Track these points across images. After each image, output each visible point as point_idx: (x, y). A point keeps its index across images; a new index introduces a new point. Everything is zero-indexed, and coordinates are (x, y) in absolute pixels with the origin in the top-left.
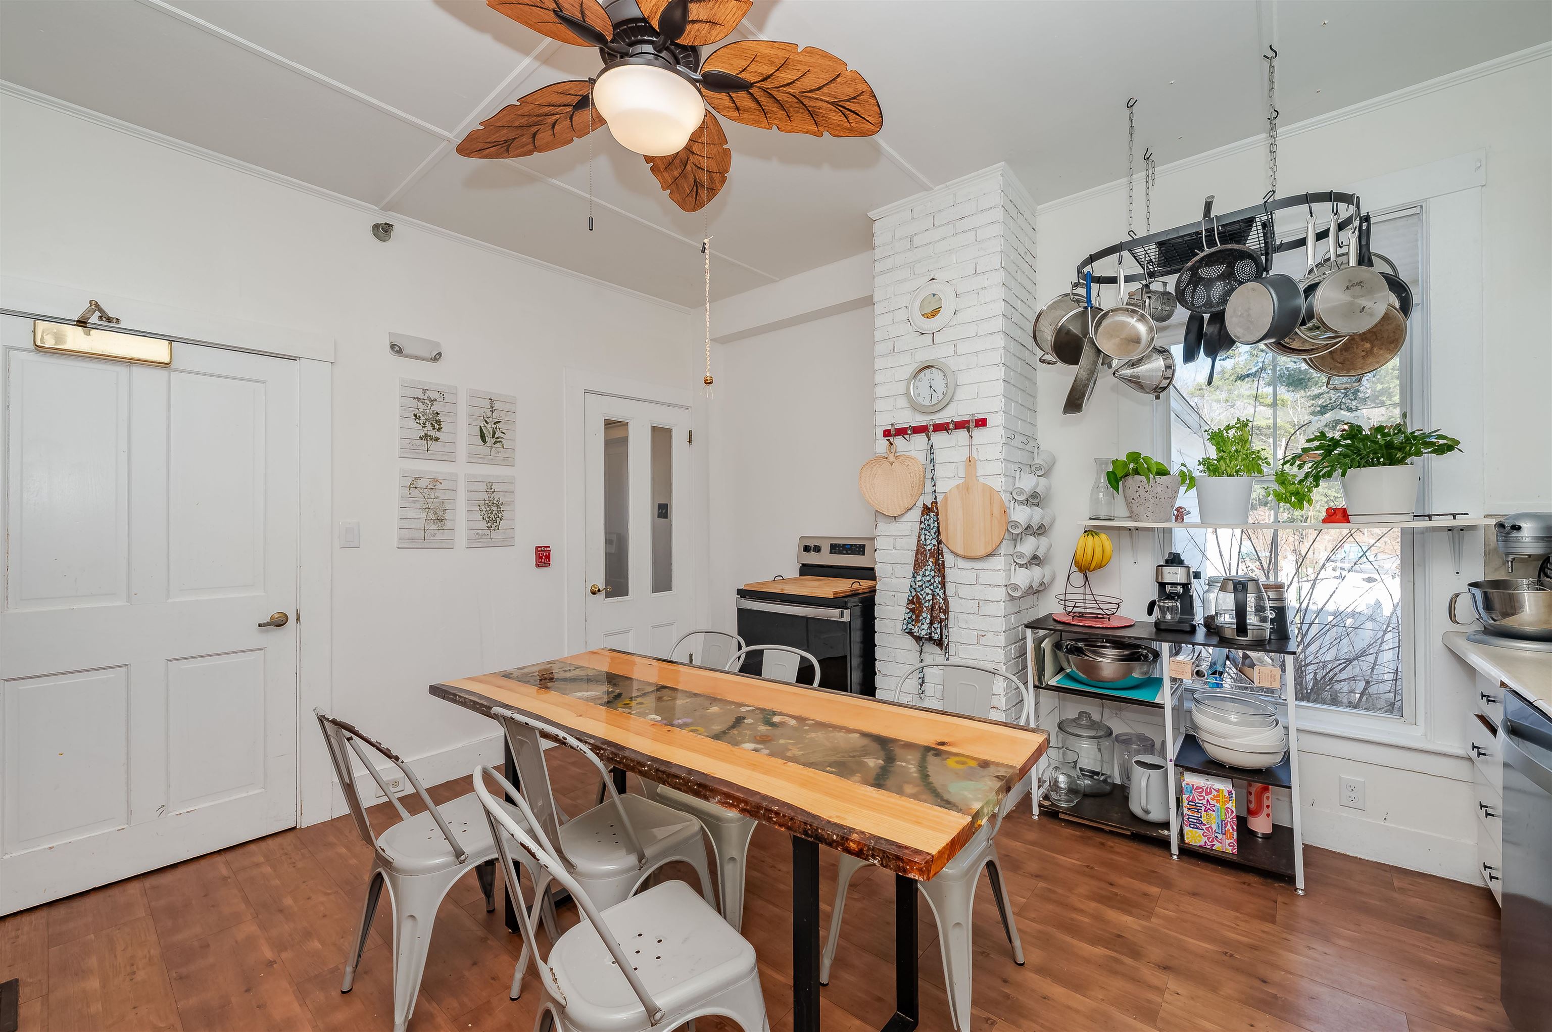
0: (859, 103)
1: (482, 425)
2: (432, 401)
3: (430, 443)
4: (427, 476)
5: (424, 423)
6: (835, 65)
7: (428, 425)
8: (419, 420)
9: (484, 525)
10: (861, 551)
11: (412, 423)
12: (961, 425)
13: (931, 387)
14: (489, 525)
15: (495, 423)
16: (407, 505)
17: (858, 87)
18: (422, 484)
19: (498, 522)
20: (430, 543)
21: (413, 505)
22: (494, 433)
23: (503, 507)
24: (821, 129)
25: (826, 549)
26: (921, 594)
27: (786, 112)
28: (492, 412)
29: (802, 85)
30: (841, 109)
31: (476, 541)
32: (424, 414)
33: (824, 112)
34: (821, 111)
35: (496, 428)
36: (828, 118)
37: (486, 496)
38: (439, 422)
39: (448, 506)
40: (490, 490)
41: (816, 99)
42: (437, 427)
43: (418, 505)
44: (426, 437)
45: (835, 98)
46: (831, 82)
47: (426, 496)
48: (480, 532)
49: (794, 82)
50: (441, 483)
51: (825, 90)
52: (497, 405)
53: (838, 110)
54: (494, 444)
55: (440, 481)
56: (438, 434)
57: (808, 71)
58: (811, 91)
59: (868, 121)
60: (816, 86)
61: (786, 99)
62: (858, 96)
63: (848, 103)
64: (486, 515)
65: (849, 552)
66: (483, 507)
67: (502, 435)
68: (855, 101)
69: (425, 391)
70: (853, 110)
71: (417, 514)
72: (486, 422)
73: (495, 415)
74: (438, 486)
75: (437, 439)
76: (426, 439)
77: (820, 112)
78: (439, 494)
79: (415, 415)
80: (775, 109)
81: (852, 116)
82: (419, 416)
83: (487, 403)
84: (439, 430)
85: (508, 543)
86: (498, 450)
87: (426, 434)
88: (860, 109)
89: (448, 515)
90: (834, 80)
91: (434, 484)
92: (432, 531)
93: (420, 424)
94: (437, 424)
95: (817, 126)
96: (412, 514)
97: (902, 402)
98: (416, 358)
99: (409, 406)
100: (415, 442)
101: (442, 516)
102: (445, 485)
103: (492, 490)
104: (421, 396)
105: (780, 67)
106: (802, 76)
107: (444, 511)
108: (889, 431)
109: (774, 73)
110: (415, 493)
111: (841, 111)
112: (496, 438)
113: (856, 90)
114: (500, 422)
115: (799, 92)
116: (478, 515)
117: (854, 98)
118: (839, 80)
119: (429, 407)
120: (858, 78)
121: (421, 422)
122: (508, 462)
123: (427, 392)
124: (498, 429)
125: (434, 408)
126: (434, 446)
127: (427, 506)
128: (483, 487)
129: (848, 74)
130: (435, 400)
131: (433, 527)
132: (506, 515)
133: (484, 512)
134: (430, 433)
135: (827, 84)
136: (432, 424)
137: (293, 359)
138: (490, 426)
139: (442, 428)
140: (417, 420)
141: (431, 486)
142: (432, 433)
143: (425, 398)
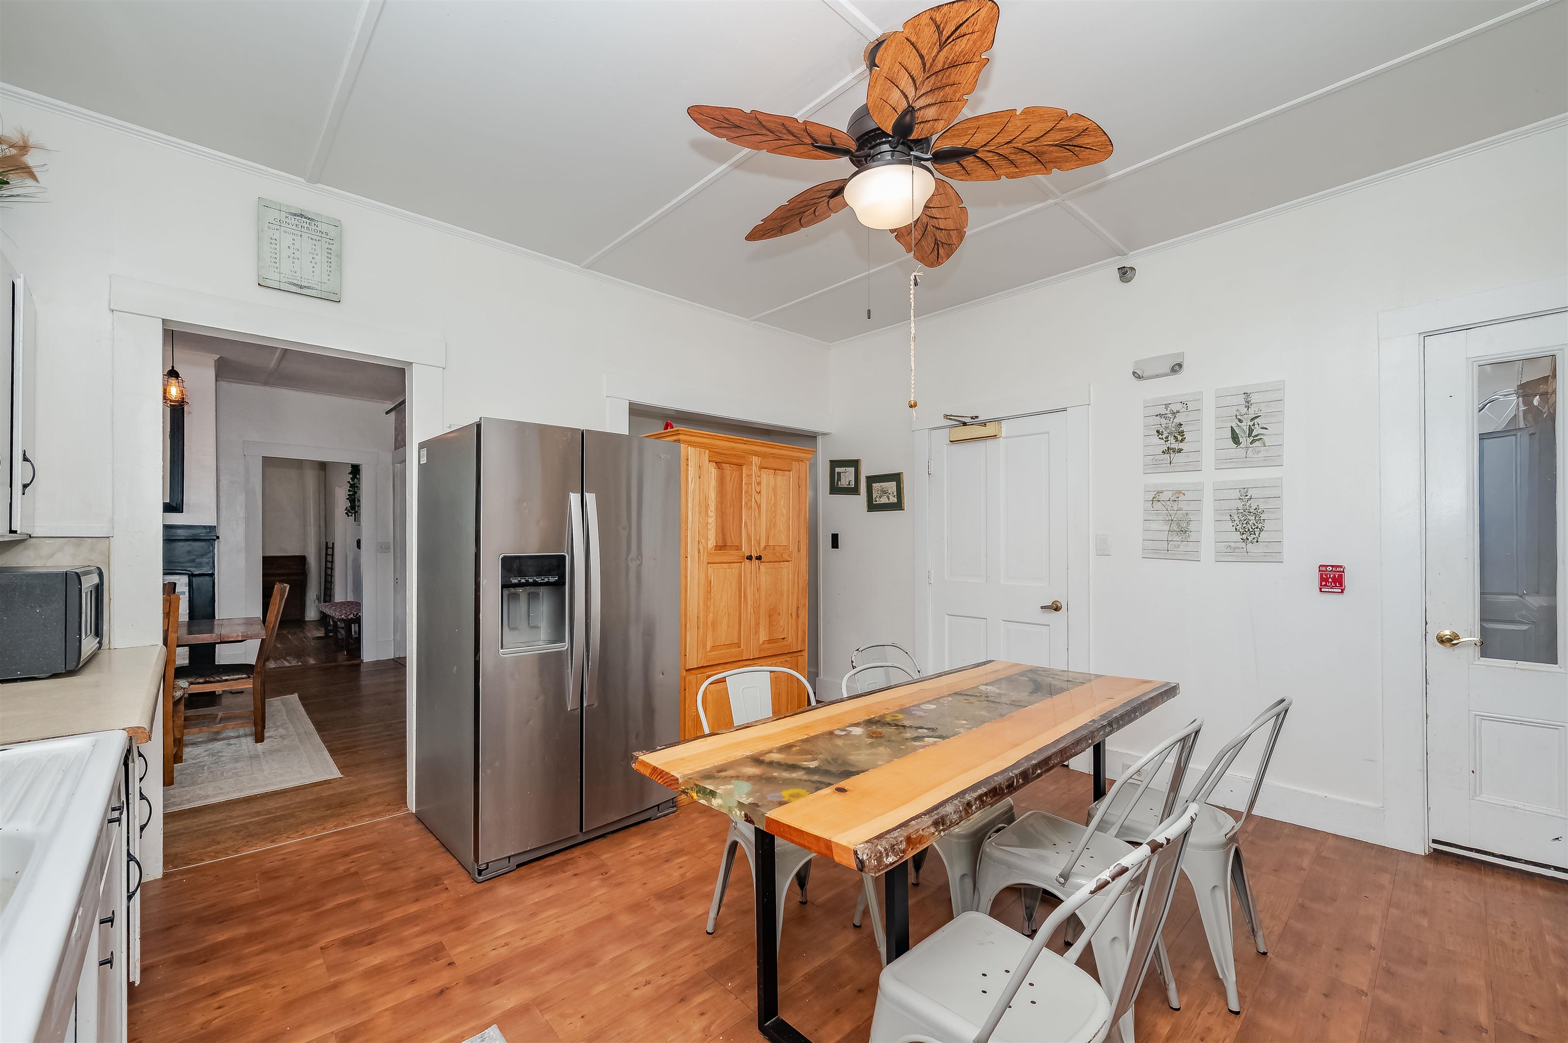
0: (946, 23)
1: (1234, 425)
2: (1174, 413)
3: (1172, 456)
4: (1169, 489)
5: (1167, 438)
6: (896, 41)
7: (1171, 439)
8: (1162, 435)
9: (1237, 536)
11: (1156, 440)
14: (1244, 536)
15: (1252, 419)
16: (1151, 518)
17: (924, 23)
18: (1164, 497)
19: (1257, 533)
20: (1173, 554)
21: (1156, 518)
22: (1251, 431)
23: (1263, 516)
24: (976, 59)
27: (946, 86)
28: (1248, 408)
29: (915, 70)
30: (951, 39)
31: (1226, 554)
32: (1167, 428)
33: (953, 55)
34: (951, 58)
35: (1254, 425)
36: (961, 52)
37: (1240, 505)
38: (1182, 433)
39: (1191, 517)
40: (1245, 496)
41: (934, 61)
42: (1180, 438)
43: (1161, 518)
44: (1168, 450)
45: (935, 44)
46: (915, 47)
47: (1169, 508)
48: (1233, 545)
49: (911, 76)
50: (1184, 494)
51: (924, 52)
52: (1254, 399)
53: (953, 43)
54: (1251, 443)
55: (1183, 492)
56: (1181, 446)
57: (901, 64)
58: (924, 64)
59: (973, 15)
60: (918, 59)
61: (931, 84)
62: (936, 23)
63: (944, 33)
64: (1240, 526)
66: (1236, 518)
67: (1263, 431)
68: (942, 26)
69: (1167, 406)
70: (954, 28)
71: (1160, 527)
72: (1240, 421)
73: (1251, 411)
74: (1182, 497)
75: (1180, 451)
76: (1169, 453)
77: (953, 58)
78: (1182, 505)
79: (1158, 432)
80: (942, 94)
81: (963, 29)
82: (1162, 432)
83: (1241, 400)
84: (1182, 441)
85: (1274, 557)
86: (1257, 449)
87: (1168, 448)
88: (955, 22)
89: (1192, 527)
90: (912, 44)
91: (1177, 495)
92: (1176, 543)
93: (1163, 439)
94: (1180, 435)
95: (971, 63)
96: (1155, 526)
98: (1157, 376)
99: (1153, 424)
100: (1157, 457)
101: (1186, 527)
102: (1189, 496)
103: (1248, 497)
104: (1163, 411)
105: (894, 84)
106: (906, 70)
107: (1188, 522)
109: (900, 89)
110: (1158, 506)
111: (953, 40)
112: (1253, 437)
113: (927, 25)
114: (1259, 416)
115: (924, 73)
116: (1229, 526)
117: (938, 27)
118: (913, 39)
119: (1171, 421)
120: (914, 22)
121: (1164, 436)
122: (1275, 461)
123: (1170, 406)
124: (1256, 426)
125: (1177, 421)
126: (1177, 458)
127: (1170, 518)
128: (1236, 494)
129: (907, 31)
130: (1178, 412)
131: (1176, 538)
132: (1267, 525)
133: (1237, 522)
134: (1173, 446)
135: (917, 51)
136: (1175, 436)
137: (1065, 410)
138: (1245, 426)
139: (1185, 438)
140: (1160, 436)
141: (1174, 498)
142: (1175, 446)
143: (1168, 412)
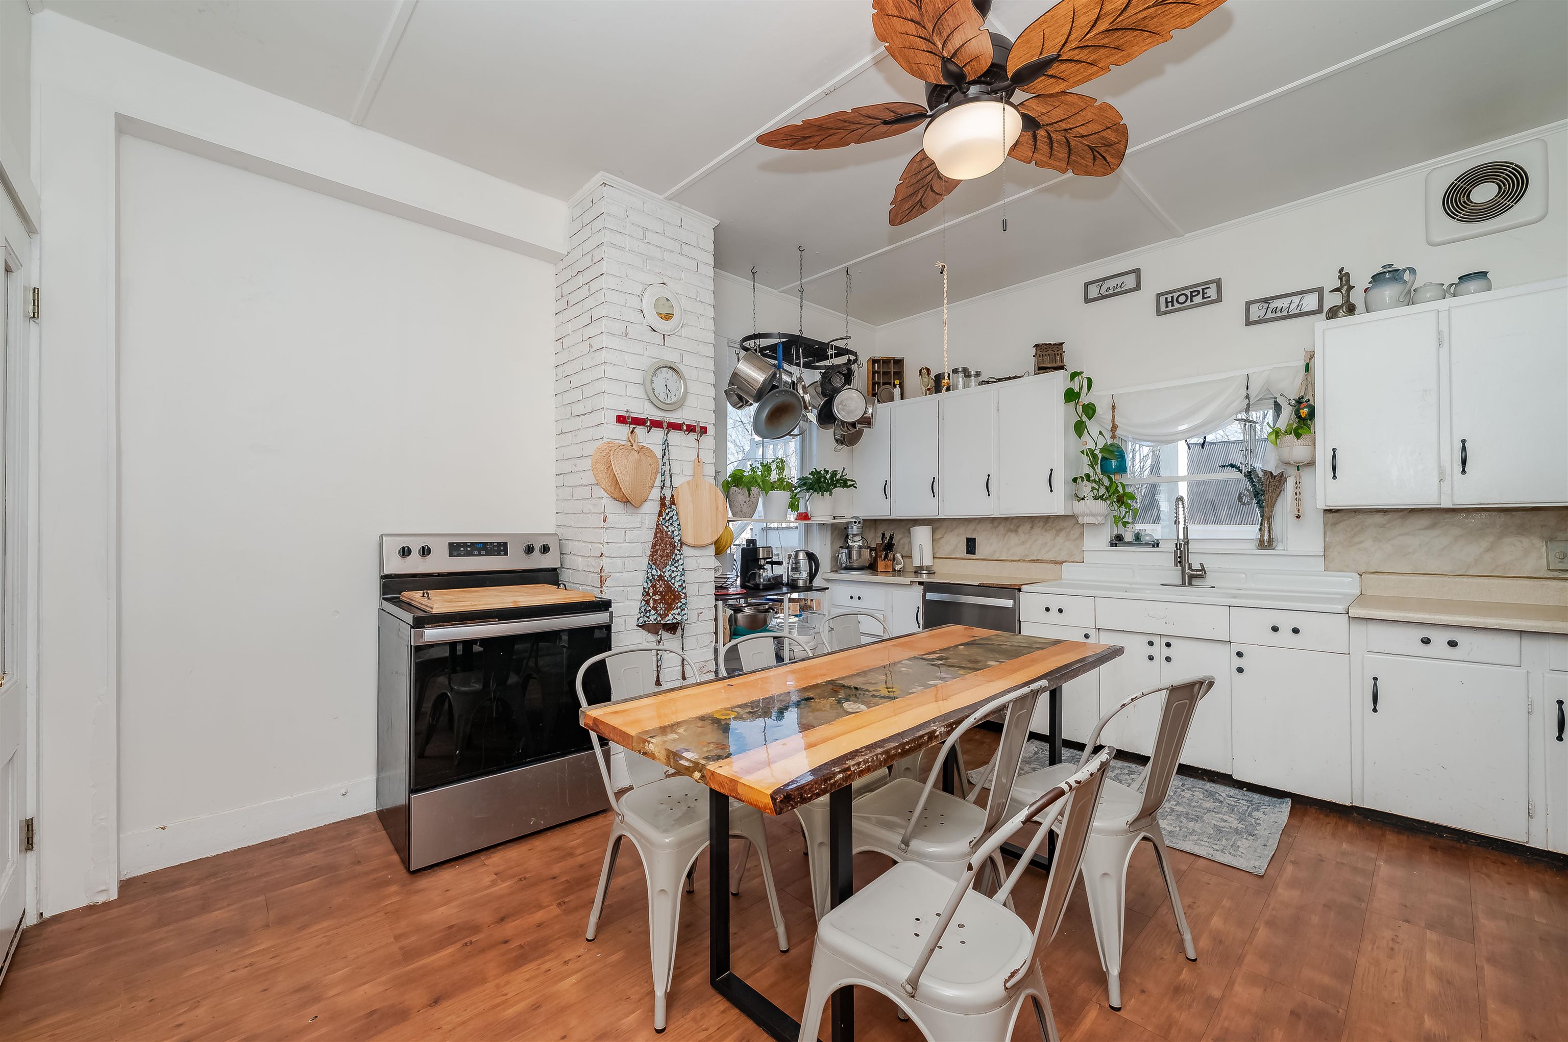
10: (502, 551)
12: (691, 429)
13: (666, 385)
25: (440, 550)
26: (672, 583)
65: (483, 552)
97: (639, 392)
108: (624, 417)
